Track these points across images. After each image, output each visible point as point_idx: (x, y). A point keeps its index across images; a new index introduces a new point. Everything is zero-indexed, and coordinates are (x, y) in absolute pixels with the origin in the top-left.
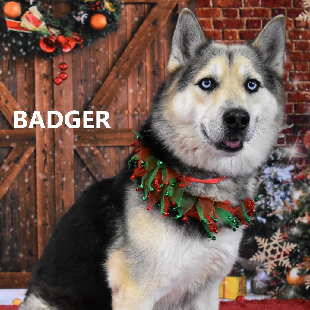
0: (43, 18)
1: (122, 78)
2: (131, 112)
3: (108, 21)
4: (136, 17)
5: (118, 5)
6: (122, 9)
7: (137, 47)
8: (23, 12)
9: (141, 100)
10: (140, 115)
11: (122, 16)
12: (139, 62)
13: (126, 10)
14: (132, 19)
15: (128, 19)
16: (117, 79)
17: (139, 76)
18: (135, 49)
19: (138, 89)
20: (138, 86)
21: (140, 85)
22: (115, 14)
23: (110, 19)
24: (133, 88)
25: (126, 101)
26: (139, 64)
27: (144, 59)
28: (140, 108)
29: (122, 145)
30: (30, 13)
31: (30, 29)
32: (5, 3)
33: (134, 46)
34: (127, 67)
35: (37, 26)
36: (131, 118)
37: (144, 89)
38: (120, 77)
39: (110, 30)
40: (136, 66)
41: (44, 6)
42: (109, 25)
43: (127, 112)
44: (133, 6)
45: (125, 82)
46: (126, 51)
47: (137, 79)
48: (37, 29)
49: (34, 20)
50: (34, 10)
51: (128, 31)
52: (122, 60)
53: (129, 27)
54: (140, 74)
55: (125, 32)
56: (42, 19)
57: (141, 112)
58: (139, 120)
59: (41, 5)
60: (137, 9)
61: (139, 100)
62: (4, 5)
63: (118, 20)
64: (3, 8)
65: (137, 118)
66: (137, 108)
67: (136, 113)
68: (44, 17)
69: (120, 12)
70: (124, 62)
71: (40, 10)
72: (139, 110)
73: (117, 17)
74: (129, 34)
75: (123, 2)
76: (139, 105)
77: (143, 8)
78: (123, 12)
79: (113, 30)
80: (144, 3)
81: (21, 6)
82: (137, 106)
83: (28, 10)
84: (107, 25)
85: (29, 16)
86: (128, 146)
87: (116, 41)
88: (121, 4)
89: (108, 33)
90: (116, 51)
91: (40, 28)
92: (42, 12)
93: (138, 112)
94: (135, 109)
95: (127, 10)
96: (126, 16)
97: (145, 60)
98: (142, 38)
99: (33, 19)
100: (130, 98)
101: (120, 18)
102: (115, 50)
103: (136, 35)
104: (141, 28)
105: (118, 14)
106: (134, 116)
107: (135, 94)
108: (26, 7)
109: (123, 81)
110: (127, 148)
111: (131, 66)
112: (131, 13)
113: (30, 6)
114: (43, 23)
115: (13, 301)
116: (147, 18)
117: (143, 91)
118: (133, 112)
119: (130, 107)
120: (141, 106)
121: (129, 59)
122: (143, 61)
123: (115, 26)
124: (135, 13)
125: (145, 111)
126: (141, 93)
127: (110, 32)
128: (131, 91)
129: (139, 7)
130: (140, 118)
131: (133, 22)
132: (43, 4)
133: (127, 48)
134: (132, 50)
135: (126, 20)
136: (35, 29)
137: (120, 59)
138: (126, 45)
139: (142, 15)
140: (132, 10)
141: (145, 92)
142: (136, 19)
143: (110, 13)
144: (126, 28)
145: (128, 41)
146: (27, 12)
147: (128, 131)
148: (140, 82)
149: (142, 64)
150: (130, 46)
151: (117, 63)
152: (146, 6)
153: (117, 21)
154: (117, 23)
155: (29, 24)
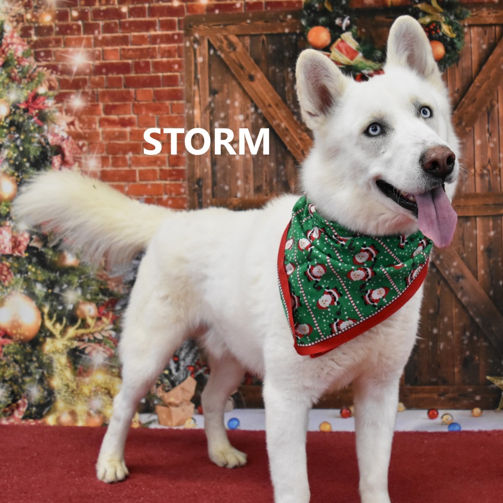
0: (359, 47)
1: (466, 126)
2: (478, 171)
3: (446, 50)
4: (484, 43)
5: (460, 28)
6: (466, 33)
7: (485, 84)
8: (333, 40)
9: (492, 155)
10: (491, 175)
11: (465, 43)
12: (488, 104)
13: (470, 34)
14: (479, 47)
15: (474, 46)
16: (459, 126)
17: (488, 123)
18: (484, 86)
19: (487, 140)
20: (487, 135)
21: (490, 135)
22: (455, 41)
23: (449, 48)
24: (481, 138)
25: (472, 156)
26: (489, 107)
27: (496, 100)
28: (491, 165)
29: (467, 215)
30: (342, 41)
31: (343, 62)
32: (309, 28)
33: (482, 83)
34: (473, 110)
35: (352, 59)
36: (478, 179)
37: (495, 140)
38: (464, 124)
39: (450, 62)
40: (484, 109)
41: (361, 32)
42: (448, 55)
43: (473, 171)
44: (480, 29)
45: (470, 131)
46: (471, 89)
47: (487, 126)
48: (352, 63)
49: (348, 50)
50: (348, 38)
51: (473, 62)
52: (466, 101)
53: (475, 58)
54: (490, 120)
55: (470, 64)
56: (357, 49)
57: (492, 171)
58: (489, 182)
59: (357, 30)
60: (485, 33)
61: (489, 154)
62: (308, 31)
63: (460, 48)
64: (307, 34)
65: (487, 179)
66: (487, 166)
67: (485, 172)
68: (361, 46)
69: (463, 38)
70: (468, 105)
71: (356, 37)
72: (489, 167)
73: (459, 45)
74: (475, 67)
75: (466, 24)
76: (489, 162)
77: (494, 31)
78: (467, 38)
79: (453, 62)
80: (495, 25)
81: (330, 32)
82: (486, 162)
83: (339, 37)
84: (445, 56)
85: (341, 45)
86: (475, 217)
87: (457, 77)
88: (464, 26)
89: (447, 65)
90: (458, 90)
91: (356, 61)
92: (358, 39)
93: (488, 170)
94: (484, 167)
95: (472, 35)
96: (471, 43)
97: (498, 102)
98: (494, 71)
99: (346, 49)
100: (477, 152)
101: (463, 45)
102: (456, 89)
103: (484, 67)
104: (491, 57)
105: (459, 41)
106: (482, 176)
107: (484, 147)
108: (337, 34)
109: (467, 129)
110: (473, 218)
111: (479, 109)
112: (478, 39)
113: (343, 32)
114: (360, 55)
115: (320, 426)
116: (499, 44)
117: (494, 143)
118: (481, 170)
119: (478, 164)
120: (492, 163)
121: (475, 100)
122: (495, 102)
123: (456, 56)
124: (483, 38)
125: (498, 170)
126: (492, 145)
127: (449, 65)
128: (478, 142)
129: (488, 29)
130: (491, 180)
131: (481, 51)
132: (360, 29)
133: (473, 85)
134: (479, 87)
135: (471, 48)
136: (349, 63)
137: (463, 100)
138: (471, 81)
139: (491, 41)
140: (479, 35)
141: (498, 144)
142: (484, 47)
143: (448, 39)
144: (471, 58)
145: (474, 76)
146: (339, 40)
147: (475, 196)
148: (490, 132)
149: (492, 106)
150: (477, 82)
151: (459, 106)
152: (498, 29)
153: (459, 50)
154: (460, 52)
155: (341, 55)
